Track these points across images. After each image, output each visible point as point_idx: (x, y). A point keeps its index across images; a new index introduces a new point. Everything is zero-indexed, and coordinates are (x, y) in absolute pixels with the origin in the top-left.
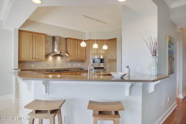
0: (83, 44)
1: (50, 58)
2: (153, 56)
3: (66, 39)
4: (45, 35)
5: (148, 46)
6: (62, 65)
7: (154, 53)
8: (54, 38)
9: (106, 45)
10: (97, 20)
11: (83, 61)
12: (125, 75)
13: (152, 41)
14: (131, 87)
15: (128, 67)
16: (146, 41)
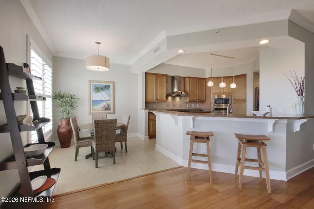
0: (210, 84)
1: (170, 98)
2: (299, 95)
3: (185, 78)
4: (167, 76)
5: (293, 86)
6: (181, 106)
7: (301, 93)
8: (173, 78)
9: (235, 83)
10: (224, 57)
11: (202, 101)
12: (268, 113)
13: (298, 80)
14: (274, 124)
15: (269, 106)
16: (290, 81)
